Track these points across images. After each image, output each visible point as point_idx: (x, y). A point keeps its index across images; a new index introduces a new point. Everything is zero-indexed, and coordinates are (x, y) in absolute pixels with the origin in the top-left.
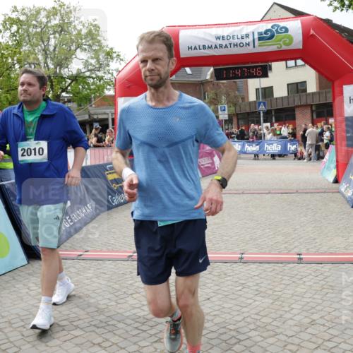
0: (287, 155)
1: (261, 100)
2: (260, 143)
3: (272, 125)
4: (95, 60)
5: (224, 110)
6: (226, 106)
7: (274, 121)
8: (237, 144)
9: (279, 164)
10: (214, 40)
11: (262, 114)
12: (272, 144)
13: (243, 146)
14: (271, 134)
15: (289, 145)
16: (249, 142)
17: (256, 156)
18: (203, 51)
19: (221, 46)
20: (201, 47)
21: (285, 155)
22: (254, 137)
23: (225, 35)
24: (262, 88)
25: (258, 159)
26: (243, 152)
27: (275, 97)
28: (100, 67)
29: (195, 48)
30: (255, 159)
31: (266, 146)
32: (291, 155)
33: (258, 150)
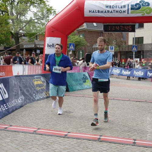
0: (147, 78)
1: (134, 45)
2: (131, 70)
3: (140, 60)
4: (41, 13)
5: (112, 49)
6: (114, 47)
7: (142, 57)
8: (118, 70)
9: (142, 83)
10: (105, 8)
11: (134, 53)
12: (139, 71)
13: (121, 71)
14: (139, 65)
15: (148, 73)
16: (125, 69)
17: (128, 78)
18: (97, 13)
19: (108, 11)
20: (97, 12)
21: (146, 78)
22: (128, 66)
23: (112, 5)
24: (135, 38)
25: (129, 80)
26: (120, 74)
27: (144, 43)
28: (43, 18)
29: (93, 12)
31: (135, 72)
32: (149, 79)
33: (130, 74)
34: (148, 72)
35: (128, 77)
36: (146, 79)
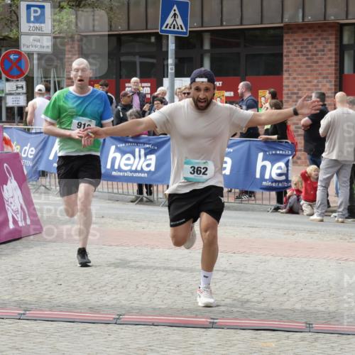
0: (251, 194)
2: (160, 145)
5: (40, 19)
6: (49, 7)
15: (260, 162)
25: (150, 202)
30: (141, 202)
32: (266, 193)
33: (152, 168)
34: (261, 155)
35: (140, 187)
36: (245, 197)
